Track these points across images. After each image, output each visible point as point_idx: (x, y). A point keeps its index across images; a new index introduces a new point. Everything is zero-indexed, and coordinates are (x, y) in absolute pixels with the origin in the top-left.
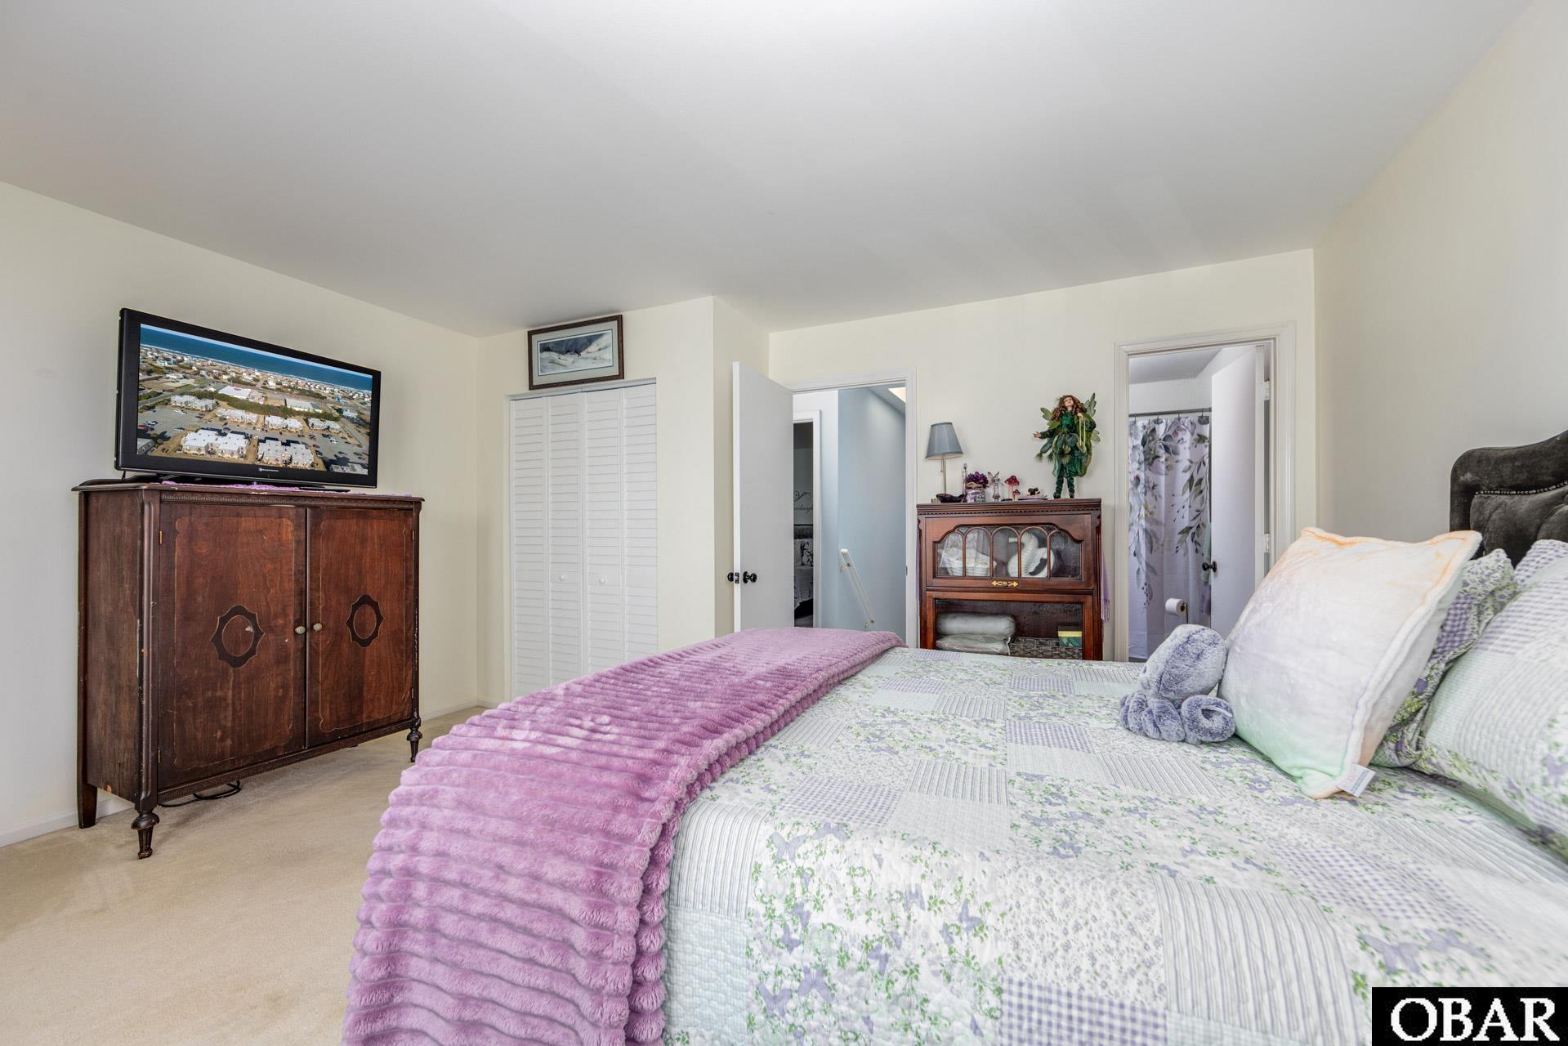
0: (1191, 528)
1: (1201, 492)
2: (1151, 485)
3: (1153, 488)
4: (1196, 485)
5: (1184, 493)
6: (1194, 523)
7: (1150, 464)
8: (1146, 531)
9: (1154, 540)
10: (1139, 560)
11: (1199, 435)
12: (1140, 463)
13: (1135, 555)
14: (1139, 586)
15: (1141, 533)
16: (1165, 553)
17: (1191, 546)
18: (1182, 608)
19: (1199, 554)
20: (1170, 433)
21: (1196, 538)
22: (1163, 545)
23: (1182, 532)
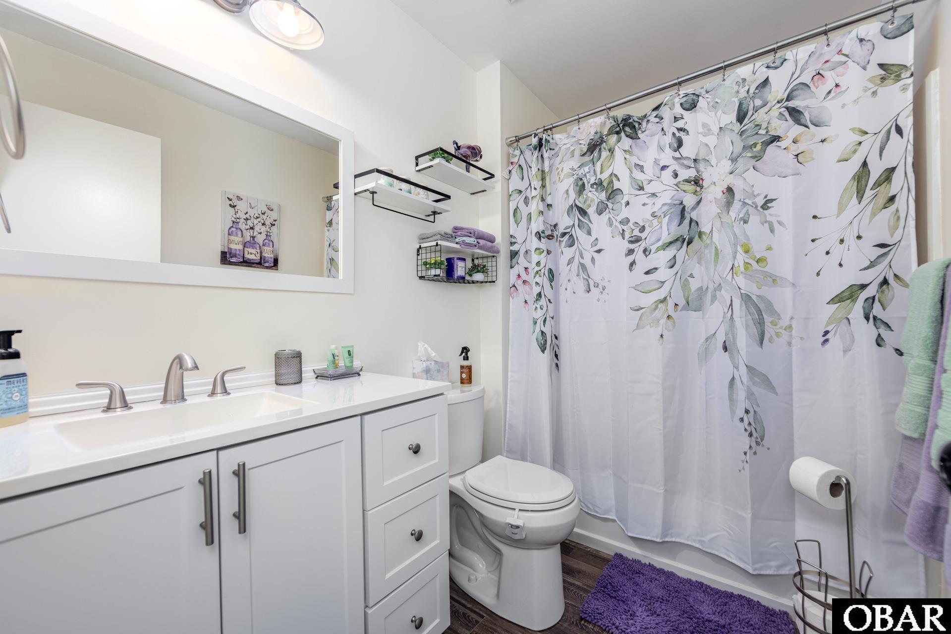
0: (863, 287)
1: (892, 199)
2: (760, 201)
3: (765, 206)
4: (878, 184)
5: (841, 208)
6: (873, 276)
7: (758, 158)
8: (747, 298)
9: (767, 319)
10: (732, 357)
11: (881, 66)
12: (734, 160)
13: (725, 349)
14: (733, 412)
15: (737, 302)
16: (796, 344)
17: (866, 332)
18: (835, 488)
19: (888, 351)
20: (806, 78)
21: (877, 310)
22: (790, 327)
23: (838, 299)
